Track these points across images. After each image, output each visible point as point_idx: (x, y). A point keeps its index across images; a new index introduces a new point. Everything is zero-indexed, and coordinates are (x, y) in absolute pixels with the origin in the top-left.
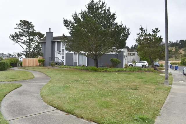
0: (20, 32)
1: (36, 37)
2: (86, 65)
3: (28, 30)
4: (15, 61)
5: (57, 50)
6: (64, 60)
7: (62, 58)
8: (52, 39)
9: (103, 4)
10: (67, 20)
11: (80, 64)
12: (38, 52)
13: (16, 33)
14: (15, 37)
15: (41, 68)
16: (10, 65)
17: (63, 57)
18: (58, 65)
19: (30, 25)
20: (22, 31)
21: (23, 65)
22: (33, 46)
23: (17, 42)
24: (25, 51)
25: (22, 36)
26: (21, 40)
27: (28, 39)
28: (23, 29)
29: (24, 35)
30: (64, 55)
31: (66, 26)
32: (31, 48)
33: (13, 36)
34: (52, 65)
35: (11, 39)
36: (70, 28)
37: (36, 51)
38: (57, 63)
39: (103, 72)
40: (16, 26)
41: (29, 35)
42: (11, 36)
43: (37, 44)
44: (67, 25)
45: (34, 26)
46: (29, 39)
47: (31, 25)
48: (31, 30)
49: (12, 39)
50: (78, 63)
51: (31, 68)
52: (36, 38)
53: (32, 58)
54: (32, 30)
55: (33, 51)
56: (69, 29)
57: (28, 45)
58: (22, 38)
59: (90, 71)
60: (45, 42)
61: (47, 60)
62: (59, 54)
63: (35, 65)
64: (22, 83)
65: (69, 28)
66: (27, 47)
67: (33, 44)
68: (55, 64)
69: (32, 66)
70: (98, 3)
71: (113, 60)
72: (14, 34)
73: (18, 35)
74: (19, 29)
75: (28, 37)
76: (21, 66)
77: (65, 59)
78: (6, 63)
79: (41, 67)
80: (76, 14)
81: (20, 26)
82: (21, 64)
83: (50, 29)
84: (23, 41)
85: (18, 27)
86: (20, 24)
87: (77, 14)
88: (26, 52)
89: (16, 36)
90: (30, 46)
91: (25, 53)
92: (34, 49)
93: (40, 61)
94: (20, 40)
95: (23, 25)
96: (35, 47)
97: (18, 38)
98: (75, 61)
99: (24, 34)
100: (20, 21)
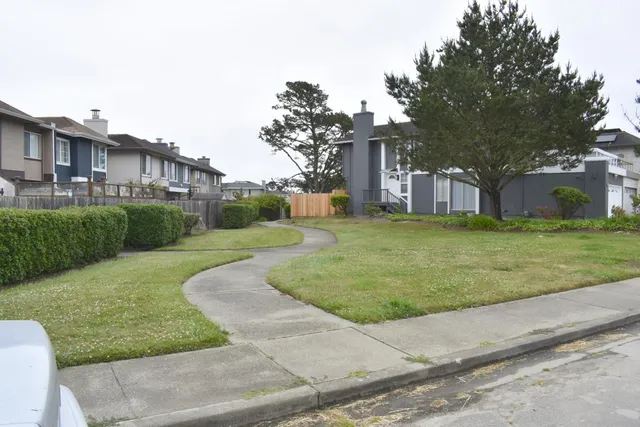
0: (286, 117)
1: (334, 128)
2: (474, 212)
3: (309, 110)
4: (275, 203)
5: (387, 168)
6: (406, 198)
7: (402, 192)
8: (372, 133)
9: (515, 8)
10: (395, 76)
11: (458, 207)
12: (339, 175)
13: (276, 121)
14: (275, 135)
15: (337, 221)
16: (258, 213)
17: (404, 189)
18: (390, 212)
19: (315, 95)
20: (292, 115)
21: (292, 215)
22: (325, 156)
23: (281, 147)
24: (303, 173)
25: (292, 128)
26: (291, 139)
27: (310, 138)
28: (296, 108)
29: (299, 126)
30: (406, 180)
31: (395, 96)
32: (319, 164)
33: (268, 132)
34: (371, 214)
35: (265, 138)
36: (406, 100)
37: (333, 171)
38: (384, 208)
39: (511, 231)
40: (276, 102)
41: (312, 125)
42: (263, 132)
43: (335, 150)
44: (396, 91)
45: (326, 97)
46: (314, 137)
47: (319, 93)
48: (318, 110)
49: (268, 140)
50: (451, 207)
51: (313, 221)
52: (333, 132)
53: (324, 192)
54: (321, 108)
55: (326, 171)
56: (404, 103)
57: (311, 154)
58: (293, 135)
59: (471, 229)
60: (351, 144)
61: (358, 198)
62: (392, 177)
63: (324, 213)
64: (254, 254)
65: (403, 99)
66: (310, 159)
67: (324, 150)
68: (378, 208)
69: (316, 217)
70: (498, 7)
71: (559, 194)
72: (270, 125)
73: (283, 127)
74: (285, 107)
75: (309, 131)
76: (288, 217)
77: (409, 194)
78: (247, 208)
79: (338, 218)
80: (426, 54)
81: (288, 100)
82: (288, 210)
83: (364, 103)
84: (298, 144)
85: (281, 104)
86: (288, 95)
87: (430, 54)
88: (306, 175)
89: (276, 131)
90: (316, 158)
91: (303, 179)
92: (328, 166)
93: (335, 201)
94: (289, 142)
95: (295, 96)
96: (332, 160)
97: (282, 137)
98: (440, 200)
99: (299, 122)
100: (288, 83)
